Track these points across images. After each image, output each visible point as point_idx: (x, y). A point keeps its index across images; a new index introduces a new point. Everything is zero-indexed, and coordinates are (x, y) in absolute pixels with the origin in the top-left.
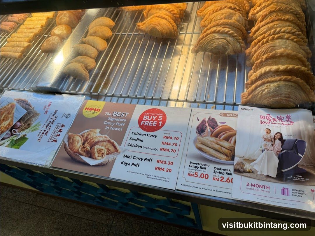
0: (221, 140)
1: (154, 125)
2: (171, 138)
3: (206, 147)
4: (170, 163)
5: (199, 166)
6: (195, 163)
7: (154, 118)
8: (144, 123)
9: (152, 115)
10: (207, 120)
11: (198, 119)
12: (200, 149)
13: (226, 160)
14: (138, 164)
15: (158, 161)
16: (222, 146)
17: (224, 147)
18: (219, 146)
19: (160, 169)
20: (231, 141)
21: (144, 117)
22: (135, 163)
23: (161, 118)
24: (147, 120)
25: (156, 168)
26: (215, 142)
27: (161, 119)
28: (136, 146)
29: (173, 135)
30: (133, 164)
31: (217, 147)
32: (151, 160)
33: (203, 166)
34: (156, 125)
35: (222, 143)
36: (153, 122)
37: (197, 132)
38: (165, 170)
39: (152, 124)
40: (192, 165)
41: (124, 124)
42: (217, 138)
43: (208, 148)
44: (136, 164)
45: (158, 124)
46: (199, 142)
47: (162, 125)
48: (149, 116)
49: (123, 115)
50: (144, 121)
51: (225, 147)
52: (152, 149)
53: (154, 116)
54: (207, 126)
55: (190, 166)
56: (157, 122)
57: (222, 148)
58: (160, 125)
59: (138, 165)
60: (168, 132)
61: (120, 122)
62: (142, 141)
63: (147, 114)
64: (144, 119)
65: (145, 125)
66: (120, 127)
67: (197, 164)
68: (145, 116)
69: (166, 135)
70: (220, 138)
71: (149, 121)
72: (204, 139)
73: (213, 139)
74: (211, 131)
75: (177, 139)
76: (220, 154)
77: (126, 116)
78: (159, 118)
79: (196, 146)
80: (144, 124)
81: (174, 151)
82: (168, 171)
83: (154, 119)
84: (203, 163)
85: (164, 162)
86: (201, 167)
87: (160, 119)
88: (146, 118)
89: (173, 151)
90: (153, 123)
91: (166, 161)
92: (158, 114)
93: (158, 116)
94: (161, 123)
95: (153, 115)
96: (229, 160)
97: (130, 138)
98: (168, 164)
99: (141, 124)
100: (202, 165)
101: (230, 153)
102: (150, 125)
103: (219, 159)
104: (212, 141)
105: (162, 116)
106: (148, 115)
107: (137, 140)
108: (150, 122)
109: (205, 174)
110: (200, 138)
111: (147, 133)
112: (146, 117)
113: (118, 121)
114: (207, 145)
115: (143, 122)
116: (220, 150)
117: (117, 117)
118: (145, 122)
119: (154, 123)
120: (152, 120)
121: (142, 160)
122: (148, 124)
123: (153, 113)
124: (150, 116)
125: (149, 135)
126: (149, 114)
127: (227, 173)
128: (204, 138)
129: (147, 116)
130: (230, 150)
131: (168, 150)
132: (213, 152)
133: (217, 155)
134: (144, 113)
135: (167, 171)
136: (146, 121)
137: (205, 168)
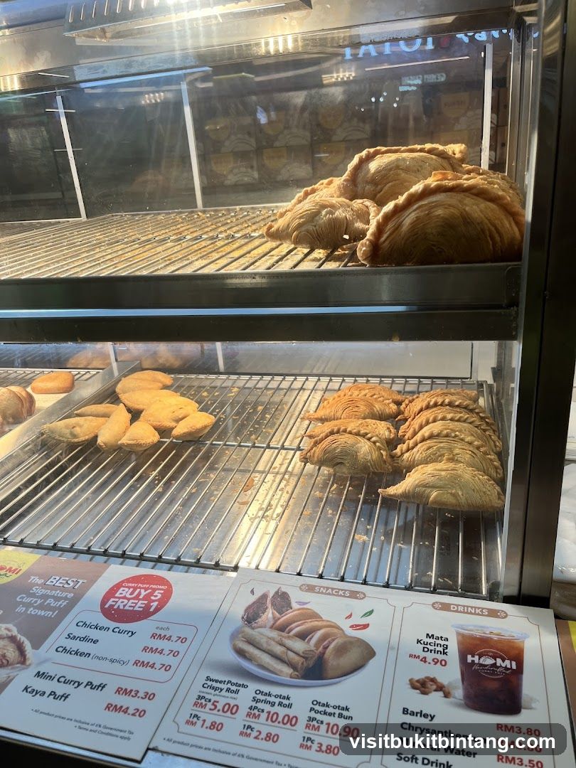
0: (289, 637)
1: (136, 609)
2: (169, 639)
3: (255, 648)
4: (148, 696)
5: (225, 687)
6: (217, 681)
7: (143, 593)
8: (114, 603)
9: (140, 588)
10: (271, 595)
11: (252, 592)
12: (240, 653)
13: (291, 677)
14: (65, 695)
15: (119, 691)
16: (288, 649)
17: (294, 652)
18: (283, 649)
19: (117, 709)
20: (311, 638)
21: (120, 591)
22: (59, 693)
23: (158, 594)
24: (125, 598)
25: (108, 707)
26: (277, 640)
27: (160, 596)
28: (76, 653)
29: (175, 632)
30: (53, 693)
31: (278, 650)
32: (102, 686)
33: (234, 688)
34: (141, 609)
35: (289, 643)
36: (137, 601)
37: (243, 618)
38: (131, 711)
39: (134, 607)
40: (210, 683)
41: (65, 603)
42: (283, 632)
43: (259, 651)
44: (61, 694)
45: (148, 607)
46: (243, 637)
47: (157, 610)
48: (131, 589)
49: (72, 584)
50: (117, 600)
51: (295, 650)
52: (112, 661)
53: (143, 591)
54: (267, 608)
55: (205, 686)
56: (146, 602)
57: (289, 652)
58: (152, 610)
59: (65, 697)
60: (165, 625)
61: (57, 599)
62: (95, 642)
63: (130, 585)
64: (117, 595)
65: (116, 607)
66: (53, 609)
67: (221, 682)
68: (122, 589)
69: (159, 632)
70: (289, 633)
71: (129, 599)
72: (254, 633)
73: (274, 634)
74: (274, 618)
75: (183, 640)
76: (281, 664)
77: (76, 587)
78: (156, 593)
79: (234, 645)
80: (114, 605)
81: (167, 668)
82: (138, 714)
83: (141, 597)
84: (234, 681)
85: (133, 693)
86: (228, 690)
87: (156, 596)
88: (124, 592)
89: (164, 667)
90: (136, 604)
91: (138, 692)
92: (154, 586)
93: (154, 590)
94: (155, 604)
95: (143, 588)
96: (298, 677)
97: (68, 635)
98: (142, 698)
99: (107, 606)
100: (233, 684)
101: (302, 664)
102: (127, 608)
103: (276, 674)
104: (270, 638)
105: (162, 592)
106: (129, 588)
107: (84, 639)
108: (131, 601)
109: (232, 703)
110: (248, 630)
111: (112, 625)
112: (124, 590)
113: (53, 597)
114: (257, 645)
115: (113, 601)
116: (284, 657)
117: (54, 587)
118: (117, 602)
119: (139, 605)
120: (137, 598)
121: (79, 685)
122: (124, 606)
123: (143, 584)
124: (135, 589)
125: (117, 630)
126: (133, 585)
127: (280, 704)
128: (256, 630)
129: (127, 589)
130: (303, 657)
131: (153, 666)
132: (266, 659)
133: (275, 665)
134: (123, 582)
135: (133, 715)
136: (121, 600)
137: (237, 692)
